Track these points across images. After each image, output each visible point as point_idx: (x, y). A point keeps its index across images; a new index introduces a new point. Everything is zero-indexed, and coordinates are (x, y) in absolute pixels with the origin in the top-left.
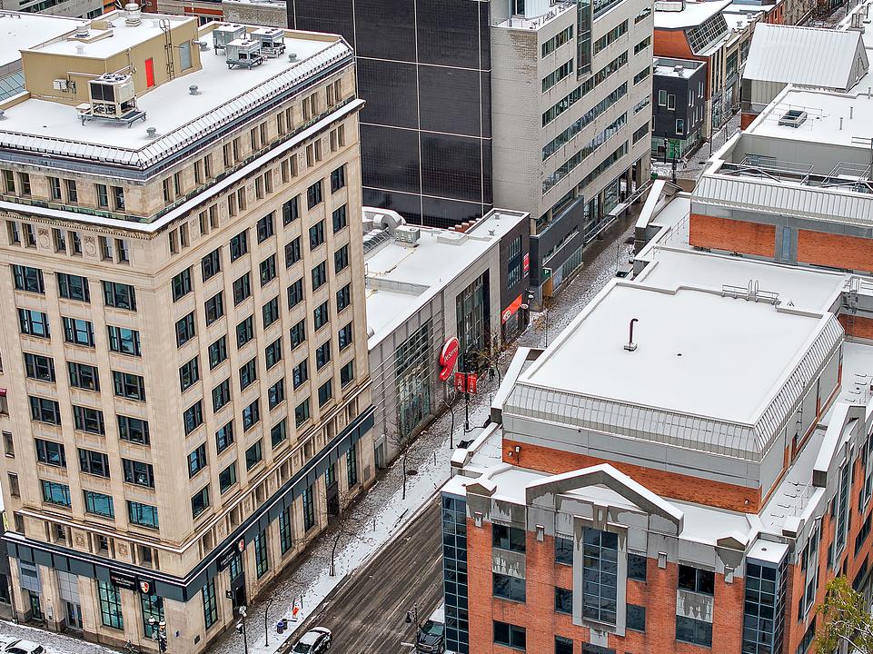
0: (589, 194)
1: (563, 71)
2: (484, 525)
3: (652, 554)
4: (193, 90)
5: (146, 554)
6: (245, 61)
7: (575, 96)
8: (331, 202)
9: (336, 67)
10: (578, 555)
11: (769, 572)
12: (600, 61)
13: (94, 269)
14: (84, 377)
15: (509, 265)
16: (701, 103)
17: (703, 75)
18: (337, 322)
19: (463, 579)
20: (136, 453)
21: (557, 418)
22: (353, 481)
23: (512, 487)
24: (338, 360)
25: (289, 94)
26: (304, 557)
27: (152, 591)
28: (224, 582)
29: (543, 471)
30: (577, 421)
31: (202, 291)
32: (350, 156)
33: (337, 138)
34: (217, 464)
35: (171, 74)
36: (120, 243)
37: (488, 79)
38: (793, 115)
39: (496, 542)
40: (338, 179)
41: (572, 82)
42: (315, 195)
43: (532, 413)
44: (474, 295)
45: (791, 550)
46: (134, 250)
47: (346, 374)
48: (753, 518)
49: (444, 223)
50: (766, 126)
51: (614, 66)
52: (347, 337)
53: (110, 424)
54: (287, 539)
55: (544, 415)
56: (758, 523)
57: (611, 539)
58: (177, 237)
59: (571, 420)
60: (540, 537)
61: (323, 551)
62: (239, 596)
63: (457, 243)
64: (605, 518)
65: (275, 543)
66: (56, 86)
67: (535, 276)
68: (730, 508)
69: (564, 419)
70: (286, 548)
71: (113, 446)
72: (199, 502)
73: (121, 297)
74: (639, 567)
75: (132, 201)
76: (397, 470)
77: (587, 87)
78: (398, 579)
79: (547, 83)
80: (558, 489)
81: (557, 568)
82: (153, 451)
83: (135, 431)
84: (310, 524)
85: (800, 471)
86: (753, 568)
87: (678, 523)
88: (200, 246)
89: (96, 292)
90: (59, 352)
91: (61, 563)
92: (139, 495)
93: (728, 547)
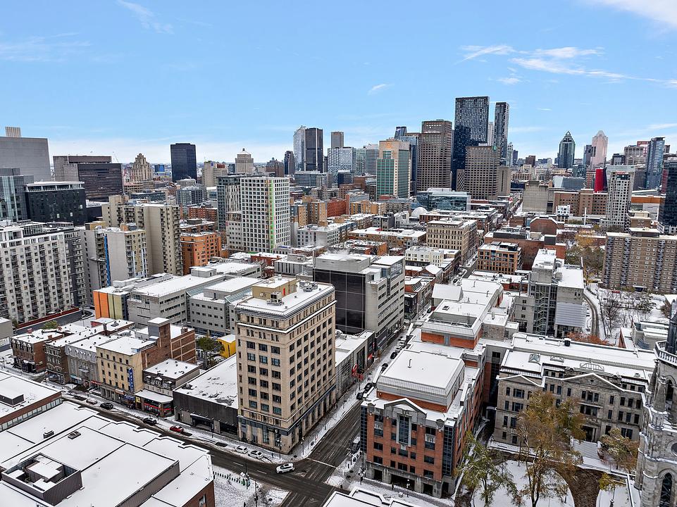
0: (389, 327)
1: (383, 295)
2: (372, 415)
3: (419, 424)
4: (296, 297)
5: (277, 422)
6: (308, 290)
7: (386, 301)
8: (328, 327)
9: (331, 292)
10: (398, 423)
11: (451, 429)
12: (392, 292)
13: (269, 343)
14: (264, 372)
15: (370, 345)
16: (416, 304)
17: (416, 297)
18: (328, 359)
19: (366, 430)
20: (277, 393)
21: (392, 385)
22: (330, 403)
23: (380, 404)
24: (328, 369)
25: (319, 299)
26: (317, 424)
27: (278, 433)
28: (297, 430)
29: (388, 400)
31: (297, 349)
32: (333, 315)
33: (330, 310)
34: (297, 397)
35: (289, 293)
36: (277, 336)
37: (364, 296)
38: (446, 307)
39: (375, 420)
40: (330, 321)
41: (385, 298)
42: (324, 325)
43: (385, 384)
44: (361, 353)
45: (456, 423)
46: (281, 339)
47: (330, 373)
48: (445, 414)
49: (352, 334)
50: (439, 310)
51: (395, 294)
52: (330, 363)
53: (270, 385)
54: (313, 419)
55: (388, 384)
56: (447, 415)
57: (407, 419)
58: (291, 335)
60: (388, 418)
61: (322, 423)
62: (300, 435)
63: (356, 339)
64: (406, 413)
65: (310, 420)
66: (261, 295)
67: (376, 349)
68: (439, 411)
69: (394, 386)
70: (313, 422)
71: (270, 392)
72: (292, 408)
73: (276, 350)
74: (414, 427)
75: (281, 325)
76: (341, 401)
77: (389, 299)
78: (343, 431)
79: (380, 298)
80: (393, 405)
81: (392, 427)
82: (281, 393)
83: (277, 387)
84: (319, 415)
85: (456, 401)
86: (446, 428)
87: (426, 415)
88: (297, 337)
89: (269, 349)
90: (257, 365)
91: (253, 424)
92: (277, 405)
93: (440, 422)
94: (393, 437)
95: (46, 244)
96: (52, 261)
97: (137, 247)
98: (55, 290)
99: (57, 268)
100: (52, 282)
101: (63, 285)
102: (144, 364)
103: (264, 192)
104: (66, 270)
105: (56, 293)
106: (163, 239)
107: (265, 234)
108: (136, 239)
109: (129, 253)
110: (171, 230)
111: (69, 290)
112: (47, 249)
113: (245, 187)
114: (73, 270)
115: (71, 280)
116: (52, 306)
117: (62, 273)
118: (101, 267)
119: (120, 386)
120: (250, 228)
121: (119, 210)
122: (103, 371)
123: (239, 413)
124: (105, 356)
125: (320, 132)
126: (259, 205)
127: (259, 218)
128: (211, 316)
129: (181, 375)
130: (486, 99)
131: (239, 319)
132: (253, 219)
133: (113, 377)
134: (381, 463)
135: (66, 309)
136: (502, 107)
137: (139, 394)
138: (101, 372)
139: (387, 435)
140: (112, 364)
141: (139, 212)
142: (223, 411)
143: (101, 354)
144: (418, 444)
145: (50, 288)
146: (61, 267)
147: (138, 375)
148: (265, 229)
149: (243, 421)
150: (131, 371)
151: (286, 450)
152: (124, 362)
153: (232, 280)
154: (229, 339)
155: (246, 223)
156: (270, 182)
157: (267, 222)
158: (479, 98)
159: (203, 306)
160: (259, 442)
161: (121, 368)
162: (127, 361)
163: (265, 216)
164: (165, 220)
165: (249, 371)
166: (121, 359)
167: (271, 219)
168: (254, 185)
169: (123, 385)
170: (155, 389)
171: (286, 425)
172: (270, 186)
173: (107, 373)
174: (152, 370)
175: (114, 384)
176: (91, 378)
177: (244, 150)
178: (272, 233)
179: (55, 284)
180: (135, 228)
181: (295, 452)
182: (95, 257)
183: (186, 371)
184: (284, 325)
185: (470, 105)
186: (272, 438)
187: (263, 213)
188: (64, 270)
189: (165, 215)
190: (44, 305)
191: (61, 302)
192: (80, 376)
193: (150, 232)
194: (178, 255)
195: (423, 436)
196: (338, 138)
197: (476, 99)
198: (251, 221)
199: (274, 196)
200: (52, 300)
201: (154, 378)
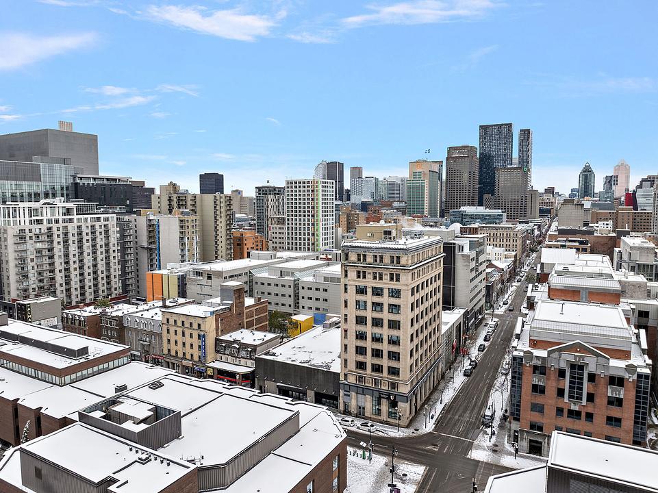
0: (476, 309)
1: (473, 269)
2: (530, 366)
3: (598, 372)
5: (393, 385)
6: (416, 237)
8: (438, 283)
10: (568, 375)
11: (647, 377)
12: (480, 269)
13: (386, 284)
14: (377, 323)
15: (464, 322)
17: (492, 286)
20: (394, 349)
21: (551, 330)
22: (437, 378)
24: (437, 334)
27: (394, 400)
28: (414, 400)
30: (559, 330)
31: (416, 296)
32: (441, 270)
33: (440, 263)
36: (397, 275)
37: (454, 268)
38: (565, 268)
39: (534, 372)
40: (439, 276)
41: (474, 273)
42: (435, 279)
43: (541, 329)
44: (457, 329)
46: (403, 278)
47: (438, 340)
51: (481, 273)
53: (385, 339)
55: (546, 329)
57: (581, 368)
59: (556, 330)
60: (553, 369)
62: (416, 407)
63: (450, 314)
64: (579, 360)
65: (423, 391)
66: (368, 235)
67: (468, 329)
68: (620, 358)
69: (554, 330)
71: (385, 347)
72: (411, 369)
73: (395, 293)
74: (592, 378)
75: (403, 261)
77: (477, 276)
79: (471, 271)
80: (561, 350)
81: (558, 380)
82: (401, 347)
86: (640, 375)
87: (609, 360)
88: (417, 281)
89: (386, 292)
90: (369, 314)
91: (360, 391)
92: (393, 364)
93: (630, 368)
94: (561, 393)
95: (97, 224)
96: (103, 243)
97: (190, 233)
98: (104, 275)
99: (107, 251)
100: (101, 266)
101: (112, 270)
102: (217, 330)
103: (310, 193)
104: (116, 254)
105: (105, 278)
106: (216, 228)
107: (311, 237)
108: (190, 224)
109: (182, 239)
110: (223, 220)
111: (117, 276)
112: (98, 230)
113: (290, 189)
114: (123, 255)
115: (120, 266)
116: (100, 292)
117: (111, 258)
118: (151, 255)
119: (188, 356)
120: (294, 231)
121: (170, 200)
122: (169, 340)
123: (342, 377)
124: (172, 322)
125: (341, 165)
126: (304, 208)
127: (304, 220)
128: (277, 295)
129: (261, 342)
130: (510, 125)
131: (346, 259)
132: (298, 222)
133: (180, 347)
134: (542, 431)
135: (113, 296)
136: (526, 134)
137: (212, 365)
138: (165, 341)
139: (551, 390)
140: (180, 331)
141: (191, 200)
142: (321, 377)
143: (168, 319)
144: (597, 400)
145: (99, 272)
146: (111, 251)
147: (210, 342)
148: (311, 232)
149: (347, 388)
150: (204, 336)
151: (405, 421)
152: (195, 326)
153: (295, 262)
154: (300, 318)
155: (290, 226)
156: (317, 183)
157: (313, 224)
158: (502, 125)
159: (269, 284)
160: (368, 414)
161: (191, 334)
162: (199, 325)
163: (310, 218)
164: (218, 208)
165: (357, 323)
166: (191, 324)
167: (317, 221)
168: (300, 187)
169: (192, 355)
170: (230, 359)
171: (404, 389)
172: (317, 187)
173: (173, 342)
174: (226, 337)
175: (180, 355)
176: (151, 351)
177: (268, 182)
178: (317, 236)
179: (104, 269)
180: (188, 214)
181: (416, 425)
182: (145, 244)
183: (266, 339)
184: (407, 260)
185: (494, 131)
186: (385, 407)
187: (309, 216)
188: (114, 255)
189: (218, 202)
190: (92, 290)
191: (109, 289)
192: (138, 351)
193: (202, 220)
194: (229, 247)
195: (604, 390)
196: (357, 172)
197: (500, 126)
198: (296, 224)
199: (320, 197)
200: (100, 285)
201: (229, 347)
